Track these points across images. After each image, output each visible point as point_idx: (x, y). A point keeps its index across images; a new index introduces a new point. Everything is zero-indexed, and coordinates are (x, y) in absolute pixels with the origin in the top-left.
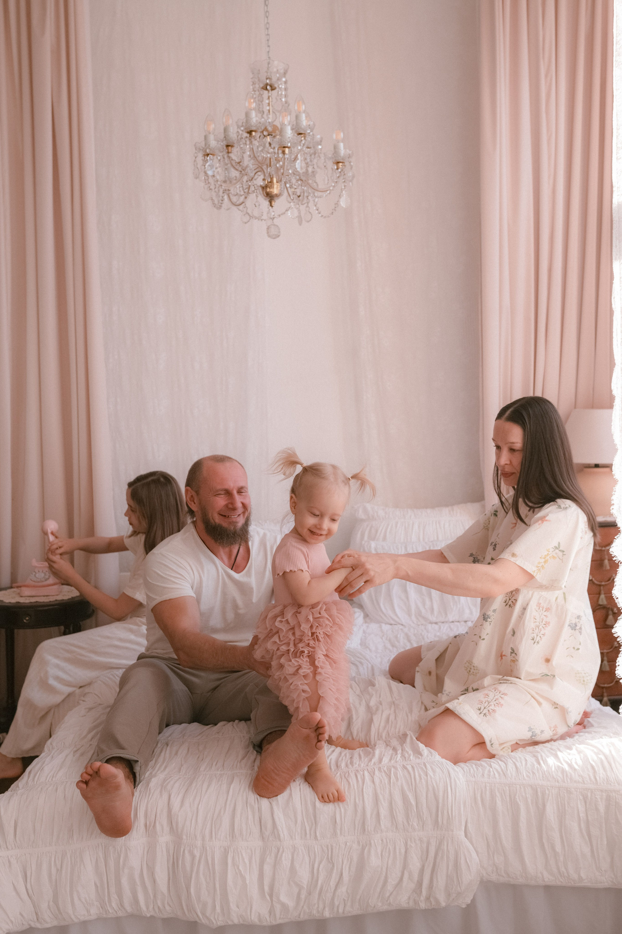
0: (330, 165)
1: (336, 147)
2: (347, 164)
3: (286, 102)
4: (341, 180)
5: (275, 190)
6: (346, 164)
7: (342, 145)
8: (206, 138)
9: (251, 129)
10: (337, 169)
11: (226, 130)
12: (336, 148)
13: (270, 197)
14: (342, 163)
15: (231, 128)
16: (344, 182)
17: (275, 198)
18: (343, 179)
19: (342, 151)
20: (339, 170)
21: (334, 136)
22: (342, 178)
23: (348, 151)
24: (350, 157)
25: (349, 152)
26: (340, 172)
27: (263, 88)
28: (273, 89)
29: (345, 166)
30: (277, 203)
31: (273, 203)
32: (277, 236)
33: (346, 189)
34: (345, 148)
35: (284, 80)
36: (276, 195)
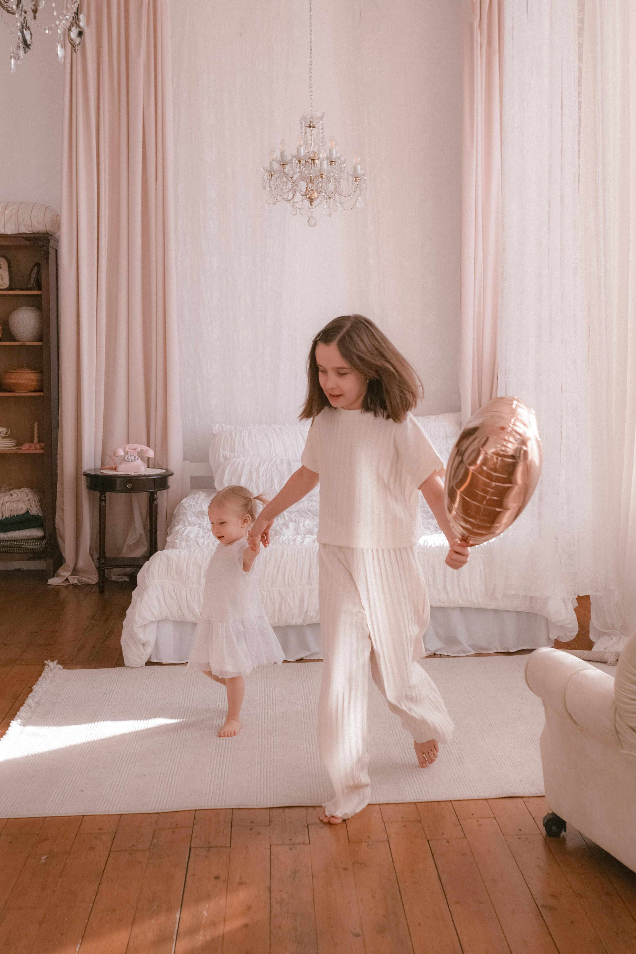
0: (351, 179)
1: (355, 169)
2: (361, 178)
3: (322, 138)
4: (358, 189)
5: (314, 195)
7: (359, 167)
9: (300, 159)
10: (356, 181)
11: (282, 154)
13: (311, 199)
14: (359, 178)
15: (286, 152)
16: (361, 191)
17: (315, 201)
18: (360, 188)
19: (359, 171)
20: (357, 183)
21: (354, 161)
23: (363, 170)
24: (364, 175)
25: (363, 172)
26: (357, 184)
27: (307, 127)
28: (314, 127)
29: (360, 180)
30: (315, 203)
31: (312, 203)
32: (315, 225)
33: (361, 196)
34: (361, 169)
35: (322, 122)
36: (315, 198)
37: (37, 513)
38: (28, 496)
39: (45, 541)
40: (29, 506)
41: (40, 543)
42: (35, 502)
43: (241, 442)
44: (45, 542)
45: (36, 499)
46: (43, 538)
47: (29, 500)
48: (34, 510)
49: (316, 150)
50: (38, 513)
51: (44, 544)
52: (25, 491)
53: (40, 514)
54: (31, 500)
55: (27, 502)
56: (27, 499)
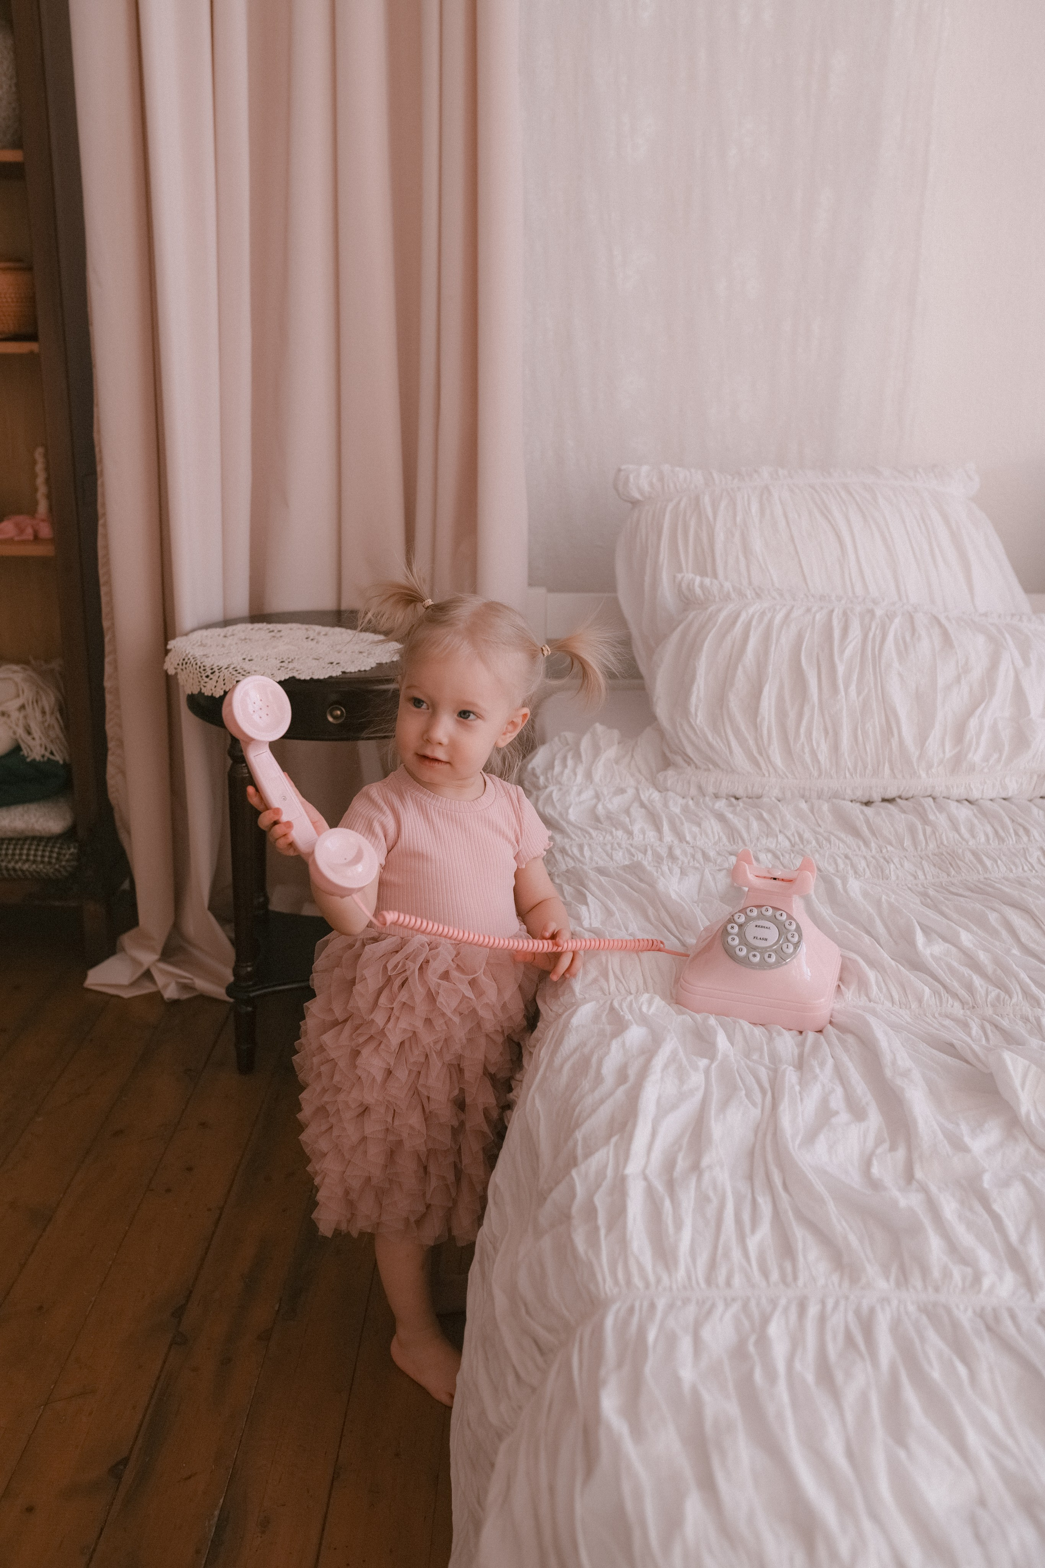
37: (47, 754)
38: (18, 696)
39: (72, 850)
40: (21, 731)
41: (59, 854)
42: (44, 713)
43: (737, 535)
44: (71, 854)
45: (49, 701)
46: (69, 835)
47: (23, 707)
48: (38, 742)
50: (52, 753)
51: (67, 861)
52: (11, 675)
53: (58, 758)
54: (29, 709)
55: (15, 715)
56: (18, 703)
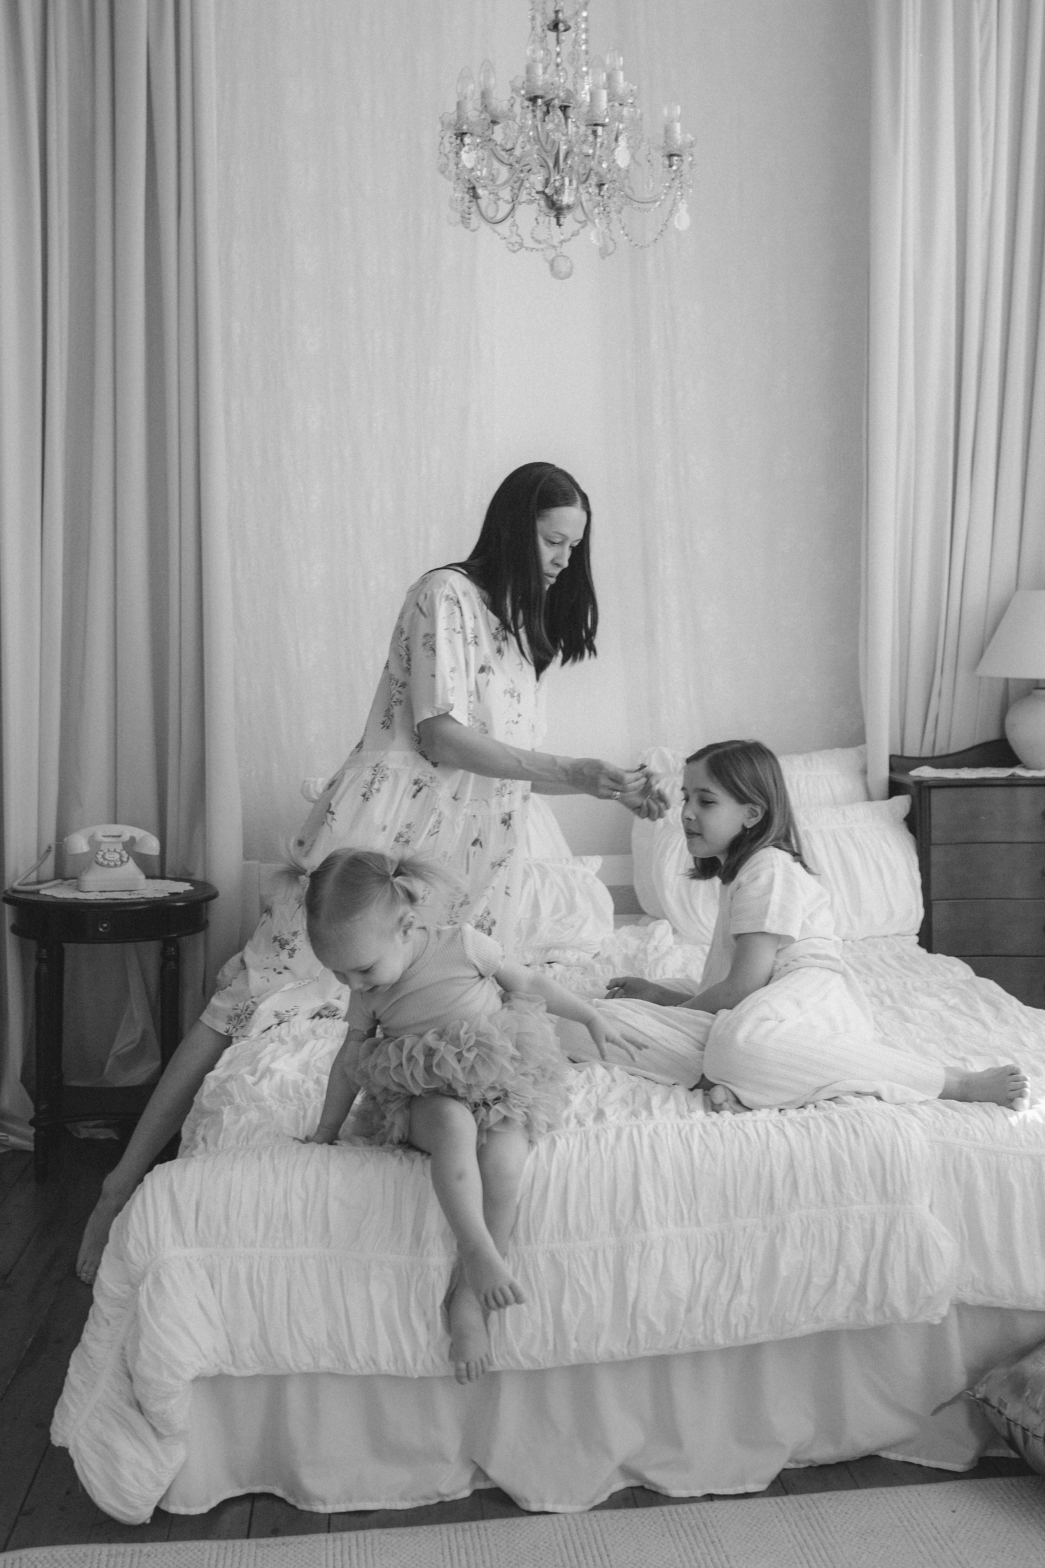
0: (661, 158)
1: (670, 129)
2: (686, 158)
3: (588, 51)
4: (675, 183)
5: (566, 198)
6: (684, 158)
7: (678, 127)
8: (459, 104)
9: (536, 94)
10: (671, 166)
11: (484, 95)
12: (668, 131)
13: (559, 210)
14: (678, 155)
15: (497, 93)
16: (681, 187)
17: (565, 212)
18: (680, 183)
19: (680, 136)
20: (674, 168)
21: (665, 112)
22: (677, 181)
23: (689, 135)
24: (692, 145)
25: (690, 139)
26: (676, 171)
27: (549, 25)
28: (566, 26)
29: (682, 161)
30: (567, 219)
31: (562, 220)
32: (569, 275)
33: (683, 201)
34: (684, 132)
35: (585, 14)
36: (569, 207)
49: (570, 86)
